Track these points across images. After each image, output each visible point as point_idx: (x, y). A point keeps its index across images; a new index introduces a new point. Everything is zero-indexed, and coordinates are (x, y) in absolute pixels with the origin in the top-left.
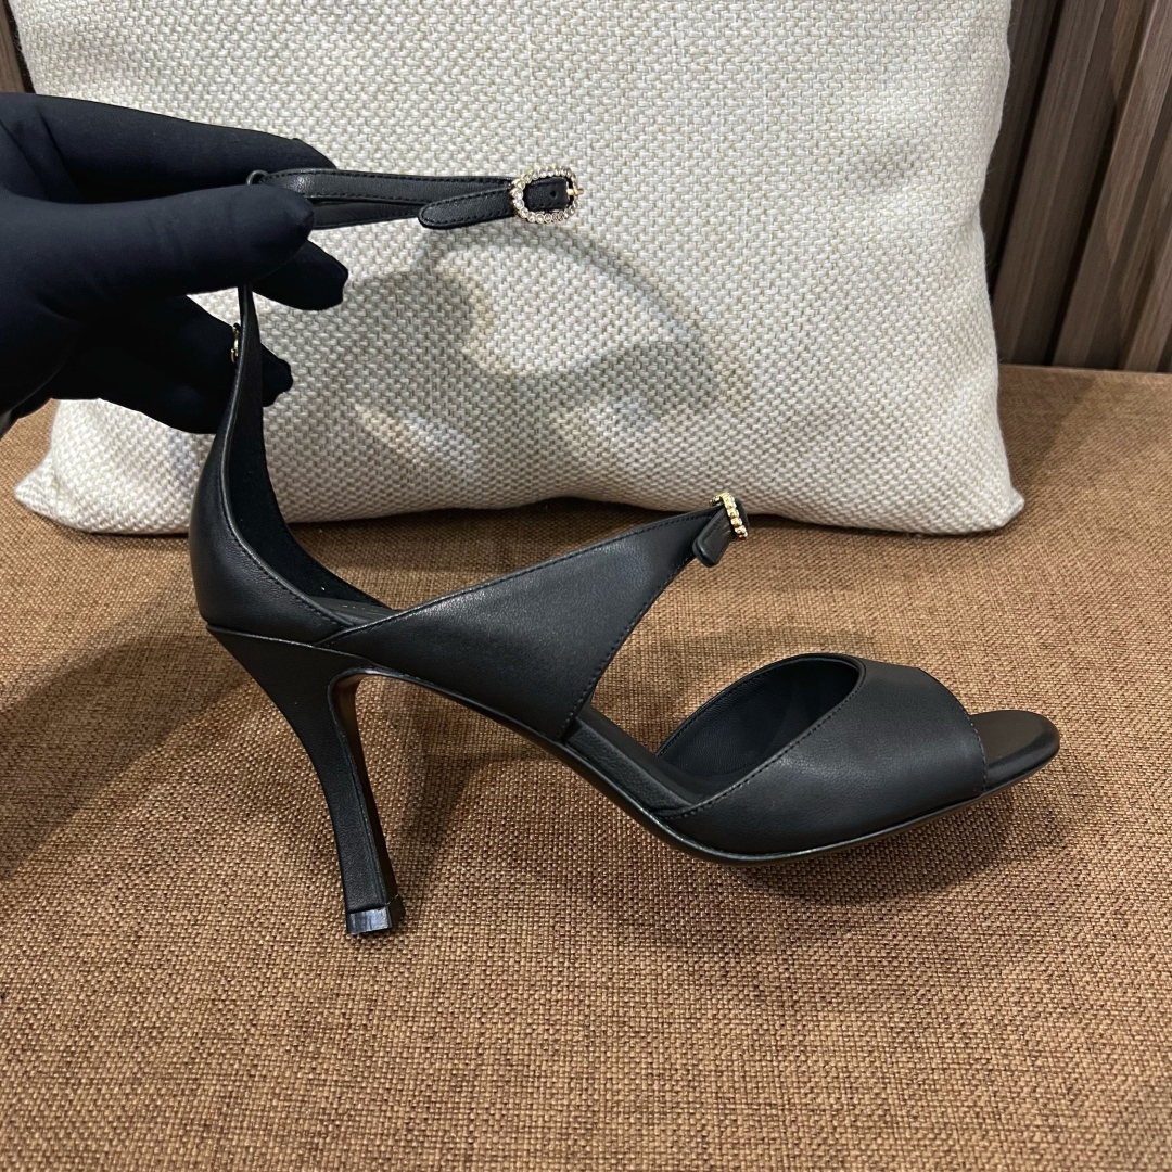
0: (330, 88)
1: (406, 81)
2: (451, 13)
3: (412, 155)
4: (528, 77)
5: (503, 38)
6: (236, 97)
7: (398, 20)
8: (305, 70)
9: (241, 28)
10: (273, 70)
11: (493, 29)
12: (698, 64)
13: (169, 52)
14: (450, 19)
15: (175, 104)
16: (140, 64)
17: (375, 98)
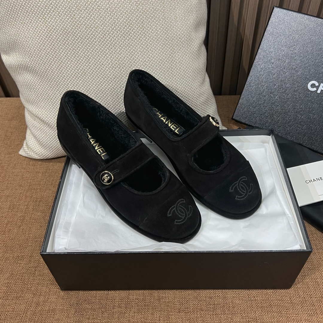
0: (72, 74)
1: (87, 72)
2: (94, 58)
3: (90, 85)
4: (111, 69)
5: (105, 62)
6: (53, 77)
7: (84, 60)
8: (66, 71)
9: (52, 64)
10: (60, 71)
11: (103, 61)
12: (144, 63)
13: (38, 69)
14: (94, 60)
15: (41, 78)
16: (33, 71)
17: (81, 75)
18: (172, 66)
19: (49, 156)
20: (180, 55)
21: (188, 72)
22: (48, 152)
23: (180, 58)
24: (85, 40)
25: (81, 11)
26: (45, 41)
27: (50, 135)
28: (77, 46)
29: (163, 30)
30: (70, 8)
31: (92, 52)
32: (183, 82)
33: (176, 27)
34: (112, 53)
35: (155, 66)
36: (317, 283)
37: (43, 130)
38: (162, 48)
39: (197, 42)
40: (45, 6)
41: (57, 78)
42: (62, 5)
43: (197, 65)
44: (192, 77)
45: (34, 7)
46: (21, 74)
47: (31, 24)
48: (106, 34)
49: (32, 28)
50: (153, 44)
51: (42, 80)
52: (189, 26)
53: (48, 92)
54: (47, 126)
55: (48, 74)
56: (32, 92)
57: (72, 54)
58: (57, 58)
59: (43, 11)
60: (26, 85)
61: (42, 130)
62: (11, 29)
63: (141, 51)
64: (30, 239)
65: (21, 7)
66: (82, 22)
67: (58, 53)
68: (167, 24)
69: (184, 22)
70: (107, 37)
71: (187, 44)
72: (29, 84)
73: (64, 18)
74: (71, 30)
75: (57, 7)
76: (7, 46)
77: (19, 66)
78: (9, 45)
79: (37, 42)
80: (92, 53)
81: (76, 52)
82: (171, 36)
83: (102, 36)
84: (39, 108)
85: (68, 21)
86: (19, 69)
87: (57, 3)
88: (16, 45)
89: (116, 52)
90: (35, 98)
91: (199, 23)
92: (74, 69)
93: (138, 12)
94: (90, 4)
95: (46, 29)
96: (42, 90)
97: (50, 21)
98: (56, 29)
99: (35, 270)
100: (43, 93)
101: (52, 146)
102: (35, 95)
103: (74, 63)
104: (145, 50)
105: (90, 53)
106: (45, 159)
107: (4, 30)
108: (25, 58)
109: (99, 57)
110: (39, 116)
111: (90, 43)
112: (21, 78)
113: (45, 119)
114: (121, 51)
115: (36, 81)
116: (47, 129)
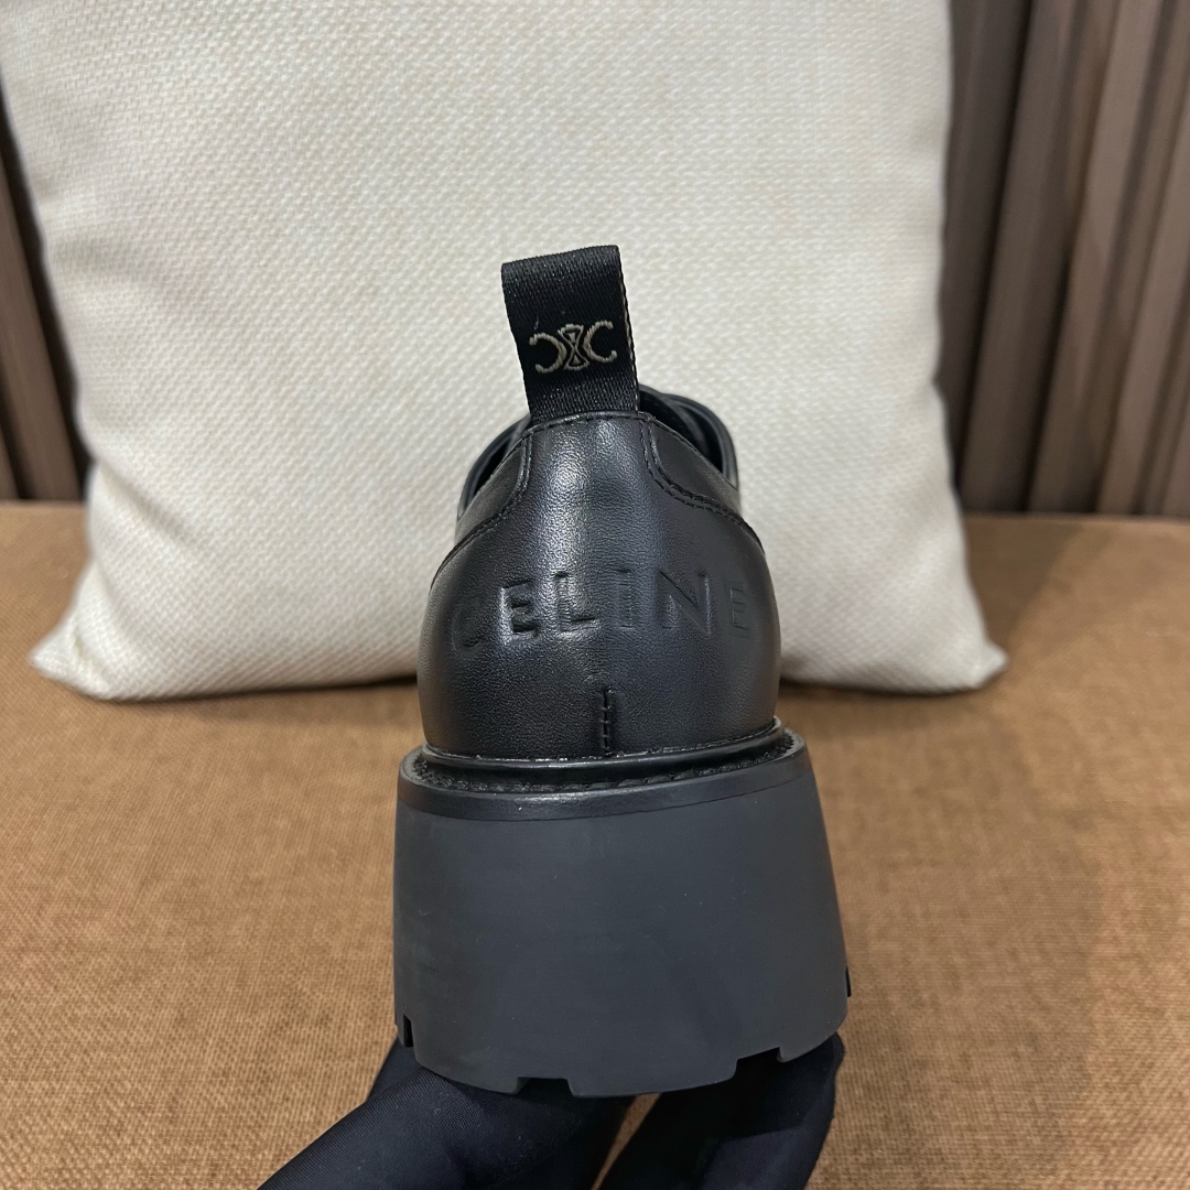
22: (157, 666)
27: (177, 577)
37: (150, 555)
47: (173, 63)
49: (175, 78)
54: (168, 537)
58: (262, 218)
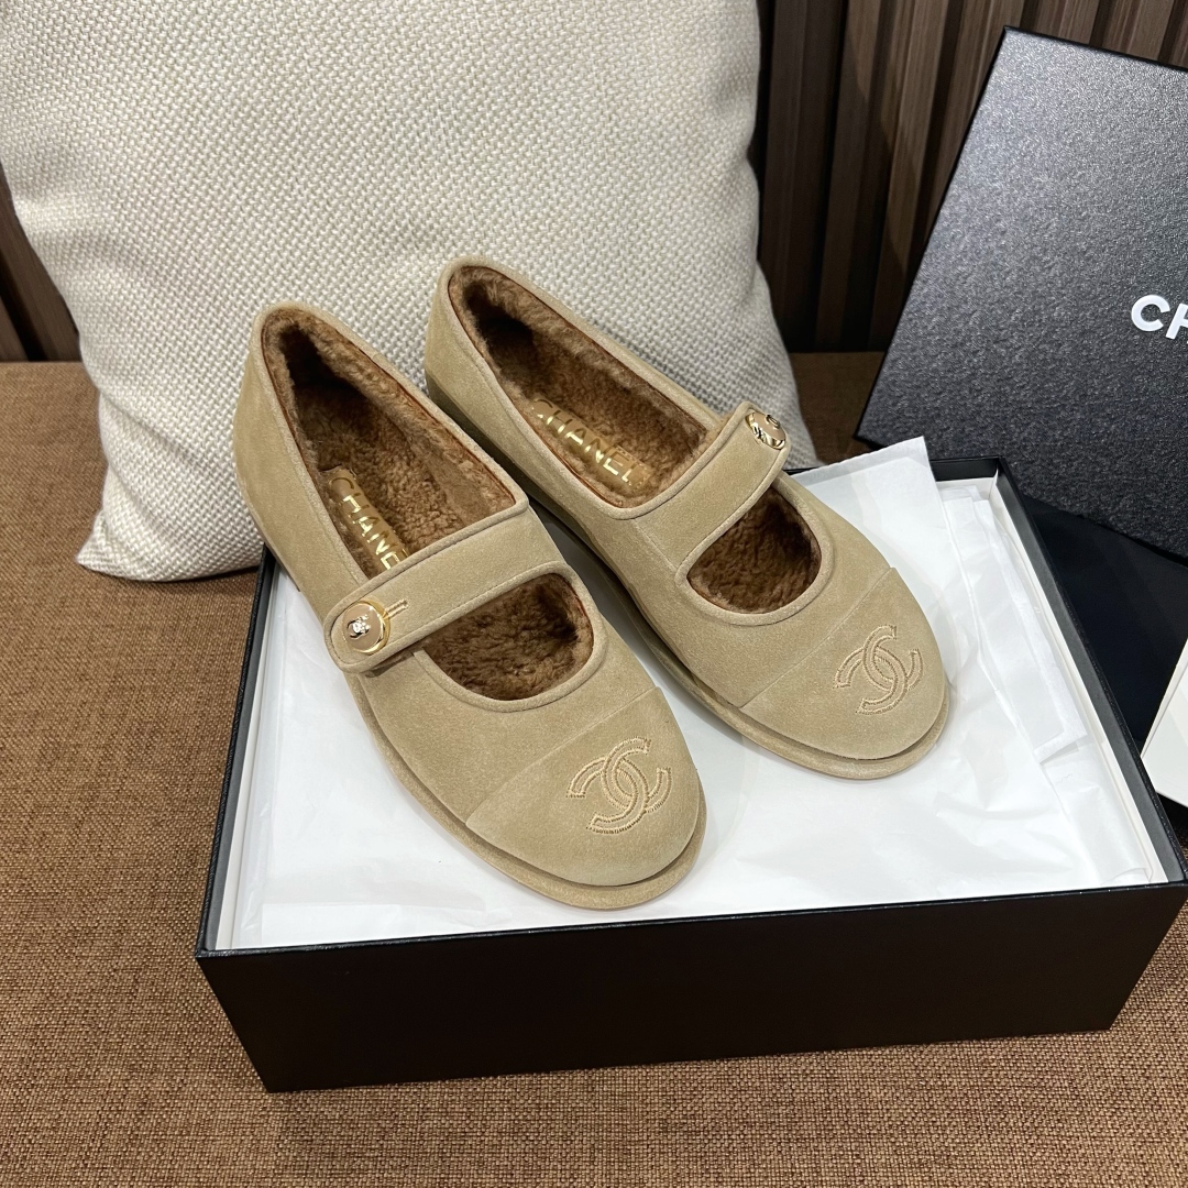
0: (270, 266)
1: (324, 258)
2: (351, 208)
4: (412, 249)
5: (390, 224)
6: (202, 277)
7: (312, 216)
8: (250, 256)
9: (199, 230)
10: (226, 257)
11: (382, 218)
12: (532, 227)
13: (148, 249)
14: (350, 214)
15: (158, 284)
16: (128, 258)
17: (303, 271)
18: (632, 238)
19: (185, 568)
20: (661, 196)
21: (692, 261)
22: (183, 555)
23: (663, 208)
24: (319, 141)
25: (303, 37)
26: (174, 146)
27: (190, 490)
28: (287, 163)
29: (601, 106)
30: (265, 26)
31: (341, 186)
32: (674, 296)
33: (648, 94)
34: (415, 190)
35: (569, 236)
36: (1168, 1025)
37: (165, 473)
38: (597, 170)
39: (725, 149)
40: (171, 20)
41: (215, 282)
42: (235, 15)
43: (724, 235)
44: (705, 277)
45: (134, 23)
46: (85, 269)
47: (123, 86)
48: (394, 119)
49: (127, 99)
50: (565, 155)
51: (160, 291)
52: (694, 91)
53: (182, 334)
54: (177, 460)
55: (182, 266)
56: (124, 336)
57: (269, 194)
58: (217, 211)
59: (165, 38)
60: (103, 311)
61: (159, 472)
62: (49, 103)
63: (520, 180)
64: (115, 867)
65: (85, 24)
66: (305, 76)
67: (219, 192)
68: (616, 85)
69: (675, 76)
70: (398, 130)
71: (687, 156)
72: (114, 305)
73: (241, 63)
74: (266, 107)
75: (217, 23)
76: (36, 167)
77: (79, 241)
78: (44, 164)
79: (145, 150)
80: (344, 188)
81: (285, 187)
82: (628, 127)
83: (379, 126)
84: (148, 393)
85: (257, 74)
86: (76, 251)
87: (214, 10)
88: (69, 165)
89: (428, 184)
90: (134, 357)
91: (729, 82)
92: (277, 248)
93: (509, 39)
94: (337, 13)
95: (177, 104)
96: (161, 328)
97: (192, 73)
98: (214, 102)
99: (136, 981)
100: (164, 338)
101: (197, 533)
102: (136, 347)
103: (278, 226)
104: (533, 179)
105: (337, 189)
106: (173, 582)
107: (23, 110)
108: (100, 208)
109: (366, 205)
110: (150, 421)
111: (336, 152)
112: (84, 285)
113: (172, 432)
114: (447, 183)
115: (139, 292)
116: (179, 469)
